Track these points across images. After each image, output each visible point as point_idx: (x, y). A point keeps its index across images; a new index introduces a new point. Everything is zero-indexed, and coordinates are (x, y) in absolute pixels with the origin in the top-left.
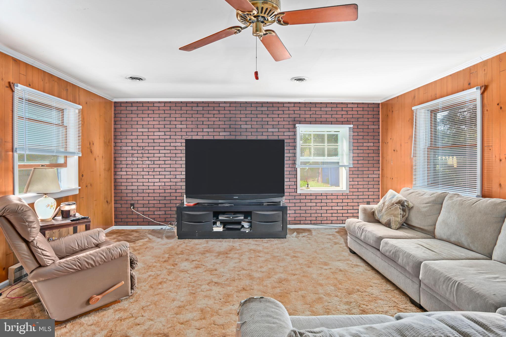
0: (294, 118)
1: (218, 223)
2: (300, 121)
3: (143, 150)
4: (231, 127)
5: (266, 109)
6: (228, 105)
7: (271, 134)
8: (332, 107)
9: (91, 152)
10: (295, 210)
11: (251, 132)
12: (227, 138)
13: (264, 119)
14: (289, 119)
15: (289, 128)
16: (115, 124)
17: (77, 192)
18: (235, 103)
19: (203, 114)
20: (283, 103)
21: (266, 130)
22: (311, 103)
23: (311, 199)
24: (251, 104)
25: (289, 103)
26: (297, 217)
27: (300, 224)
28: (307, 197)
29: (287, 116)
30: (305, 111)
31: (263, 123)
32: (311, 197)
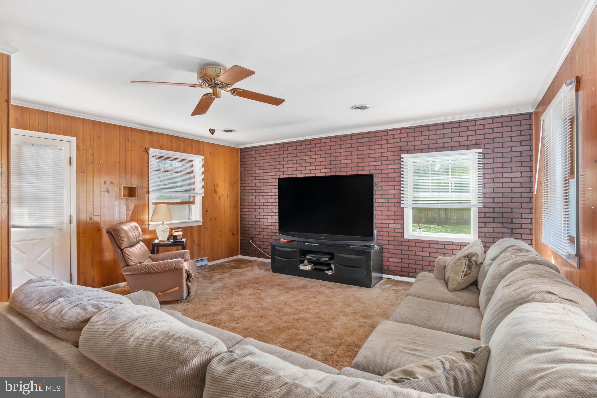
0: (401, 147)
1: (306, 262)
2: (408, 150)
3: (259, 189)
4: (331, 164)
5: (367, 140)
6: (329, 140)
7: (373, 168)
8: (451, 128)
9: (216, 192)
10: (402, 259)
11: (352, 167)
12: (327, 174)
13: (365, 152)
14: (394, 149)
15: (394, 160)
16: (241, 168)
17: (201, 224)
18: (335, 137)
19: (306, 152)
20: (387, 131)
21: (367, 164)
22: (422, 126)
23: (423, 248)
24: (351, 136)
25: (394, 130)
26: (404, 267)
27: (408, 276)
28: (418, 245)
29: (392, 145)
30: (414, 137)
31: (364, 156)
32: (423, 245)
